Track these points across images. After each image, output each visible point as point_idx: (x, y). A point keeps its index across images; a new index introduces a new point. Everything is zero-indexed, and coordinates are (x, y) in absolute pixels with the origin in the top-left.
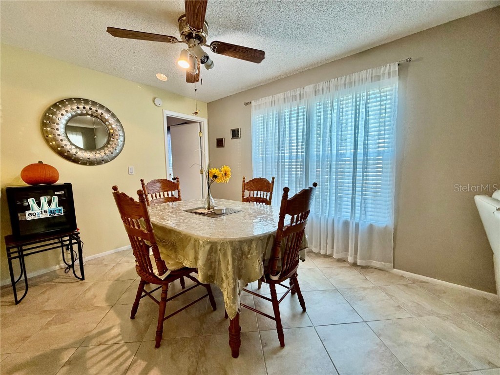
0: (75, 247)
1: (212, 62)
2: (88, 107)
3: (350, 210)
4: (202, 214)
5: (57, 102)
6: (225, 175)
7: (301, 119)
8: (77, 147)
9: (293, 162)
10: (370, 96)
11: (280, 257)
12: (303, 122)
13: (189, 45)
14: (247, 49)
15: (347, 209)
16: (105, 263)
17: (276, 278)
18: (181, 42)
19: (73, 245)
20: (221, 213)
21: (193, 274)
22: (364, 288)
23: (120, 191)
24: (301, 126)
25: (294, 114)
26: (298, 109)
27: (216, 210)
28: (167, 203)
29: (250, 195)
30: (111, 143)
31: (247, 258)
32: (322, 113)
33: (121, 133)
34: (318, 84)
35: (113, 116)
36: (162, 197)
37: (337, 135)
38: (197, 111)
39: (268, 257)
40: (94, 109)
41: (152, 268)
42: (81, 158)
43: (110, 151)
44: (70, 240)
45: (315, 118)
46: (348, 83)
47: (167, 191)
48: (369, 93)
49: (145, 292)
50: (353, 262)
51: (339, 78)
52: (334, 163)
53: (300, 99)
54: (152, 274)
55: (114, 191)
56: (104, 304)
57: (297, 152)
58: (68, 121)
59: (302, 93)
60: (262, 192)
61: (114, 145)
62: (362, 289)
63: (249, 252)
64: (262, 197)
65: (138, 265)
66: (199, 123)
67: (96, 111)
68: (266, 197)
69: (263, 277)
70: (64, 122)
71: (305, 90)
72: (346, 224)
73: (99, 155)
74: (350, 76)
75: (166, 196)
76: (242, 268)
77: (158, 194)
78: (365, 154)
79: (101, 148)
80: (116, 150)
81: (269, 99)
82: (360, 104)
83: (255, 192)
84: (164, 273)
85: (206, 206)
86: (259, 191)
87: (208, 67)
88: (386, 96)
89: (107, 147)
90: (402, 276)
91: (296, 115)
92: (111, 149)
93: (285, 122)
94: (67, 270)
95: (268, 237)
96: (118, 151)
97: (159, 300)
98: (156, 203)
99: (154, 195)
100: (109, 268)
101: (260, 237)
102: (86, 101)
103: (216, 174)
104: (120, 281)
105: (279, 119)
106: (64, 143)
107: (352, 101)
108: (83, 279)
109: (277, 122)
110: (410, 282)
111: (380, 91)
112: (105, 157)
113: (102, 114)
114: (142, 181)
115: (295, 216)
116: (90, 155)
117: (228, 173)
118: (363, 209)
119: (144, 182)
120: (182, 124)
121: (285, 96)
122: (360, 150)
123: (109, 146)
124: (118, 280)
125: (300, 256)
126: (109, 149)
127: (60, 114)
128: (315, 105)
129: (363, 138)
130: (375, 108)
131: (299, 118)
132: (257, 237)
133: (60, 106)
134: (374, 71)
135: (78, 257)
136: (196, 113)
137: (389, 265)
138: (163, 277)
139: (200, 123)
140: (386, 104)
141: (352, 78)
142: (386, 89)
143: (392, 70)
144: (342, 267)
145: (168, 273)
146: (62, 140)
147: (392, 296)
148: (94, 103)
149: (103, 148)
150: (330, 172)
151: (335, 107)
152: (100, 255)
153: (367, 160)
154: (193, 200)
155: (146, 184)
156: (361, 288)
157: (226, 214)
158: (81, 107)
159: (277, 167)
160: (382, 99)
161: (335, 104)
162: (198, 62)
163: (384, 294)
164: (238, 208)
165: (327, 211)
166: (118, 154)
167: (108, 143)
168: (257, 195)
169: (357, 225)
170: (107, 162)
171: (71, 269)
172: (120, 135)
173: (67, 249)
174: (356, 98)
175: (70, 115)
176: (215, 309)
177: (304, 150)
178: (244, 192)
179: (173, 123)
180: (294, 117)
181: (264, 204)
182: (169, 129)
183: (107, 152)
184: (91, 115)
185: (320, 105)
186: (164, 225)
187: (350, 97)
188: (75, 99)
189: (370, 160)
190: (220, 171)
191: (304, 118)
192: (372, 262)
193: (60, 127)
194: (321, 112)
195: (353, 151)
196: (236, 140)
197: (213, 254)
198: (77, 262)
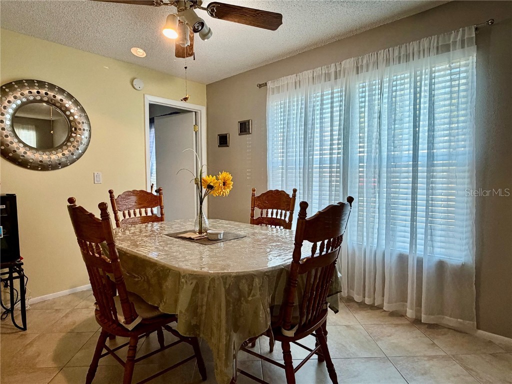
0: (17, 283)
1: (210, 29)
2: (43, 92)
3: (409, 240)
4: (190, 239)
5: (3, 86)
6: (224, 185)
7: (337, 107)
8: (25, 145)
9: (325, 168)
10: (437, 74)
11: (296, 303)
12: (340, 110)
13: (178, 8)
14: (258, 12)
15: (404, 237)
16: (56, 308)
17: (290, 334)
18: (167, 4)
19: (14, 281)
20: (216, 238)
21: (173, 325)
22: (429, 357)
23: (78, 204)
24: (337, 116)
25: (328, 99)
26: (332, 93)
27: (210, 233)
28: (144, 225)
29: (262, 215)
30: (72, 139)
31: (247, 302)
32: (367, 99)
33: (86, 127)
34: (360, 58)
35: (76, 103)
36: (138, 215)
37: (388, 129)
38: (187, 97)
39: (279, 302)
40: (51, 94)
41: (116, 312)
42: (31, 161)
43: (70, 151)
44: (10, 273)
45: (357, 106)
46: (404, 55)
47: (146, 207)
48: (433, 69)
49: (107, 348)
50: (414, 317)
51: (390, 49)
52: (384, 169)
53: (336, 79)
54: (117, 321)
55: (69, 204)
56: (51, 364)
57: (331, 154)
58: (16, 110)
59: (338, 70)
60: (279, 211)
61: (75, 144)
62: (426, 359)
63: (249, 294)
64: (279, 217)
65: (98, 309)
66: (194, 113)
67: (54, 96)
68: (285, 217)
69: (269, 329)
70: (11, 111)
71: (342, 66)
72: (402, 260)
73: (55, 157)
74: (406, 46)
75: (144, 214)
76: (240, 316)
77: (132, 212)
78: (431, 156)
79: (58, 147)
80: (78, 149)
81: (292, 79)
82: (421, 84)
83: (270, 211)
84: (133, 320)
85: (197, 229)
86: (275, 209)
87: (204, 36)
88: (459, 73)
89: (66, 145)
90: (490, 342)
91: (330, 101)
92: (71, 149)
93: (314, 110)
94: (4, 317)
95: (279, 272)
96: (80, 152)
97: (125, 360)
98: (129, 223)
99: (126, 212)
100: (61, 315)
101: (267, 272)
102: (41, 84)
103: (212, 184)
104: (75, 333)
105: (306, 108)
106: (9, 139)
107: (410, 81)
108: (25, 329)
109: (303, 111)
110: (501, 351)
111: (450, 66)
112: (64, 160)
113: (61, 100)
114: (111, 192)
115: (319, 244)
116: (44, 157)
117: (228, 182)
118: (429, 237)
119: (114, 194)
120: (171, 114)
121: (315, 74)
122: (423, 151)
123: (69, 144)
124: (72, 331)
125: (329, 304)
126: (69, 149)
127: (6, 101)
128: (357, 86)
129: (427, 134)
130: (443, 91)
131: (335, 105)
132: (261, 272)
133: (7, 90)
134: (440, 38)
135: (19, 297)
136: (186, 99)
137: (471, 324)
138: (130, 327)
139: (196, 112)
140: (459, 85)
141: (410, 50)
142: (459, 64)
143: (466, 37)
144: (397, 325)
145: (138, 321)
146: (7, 136)
147: (472, 370)
148: (52, 87)
149: (61, 147)
150: (379, 182)
151: (386, 90)
152: (50, 296)
153: (433, 165)
154: (181, 221)
155: (116, 197)
156: (425, 356)
157: (224, 240)
158: (35, 91)
159: (302, 175)
160: (453, 77)
161: (385, 85)
162: (189, 30)
163: (458, 366)
164: (242, 233)
165: (376, 241)
166: (80, 155)
167: (68, 140)
168: (272, 214)
169: (420, 262)
170: (64, 165)
171: (10, 315)
172: (84, 130)
173: (6, 286)
174: (415, 77)
175: (19, 102)
176: (205, 378)
177: (341, 151)
178: (253, 210)
179: (157, 113)
180: (327, 104)
181: (282, 227)
182: (152, 121)
183: (66, 152)
184: (47, 102)
185: (363, 87)
186: (135, 253)
187: (406, 75)
188: (27, 81)
189: (437, 165)
190: (217, 179)
191: (340, 106)
192: (444, 318)
193: (6, 118)
194: (365, 97)
195: (411, 152)
196: (246, 137)
197: (199, 294)
198: (18, 306)
